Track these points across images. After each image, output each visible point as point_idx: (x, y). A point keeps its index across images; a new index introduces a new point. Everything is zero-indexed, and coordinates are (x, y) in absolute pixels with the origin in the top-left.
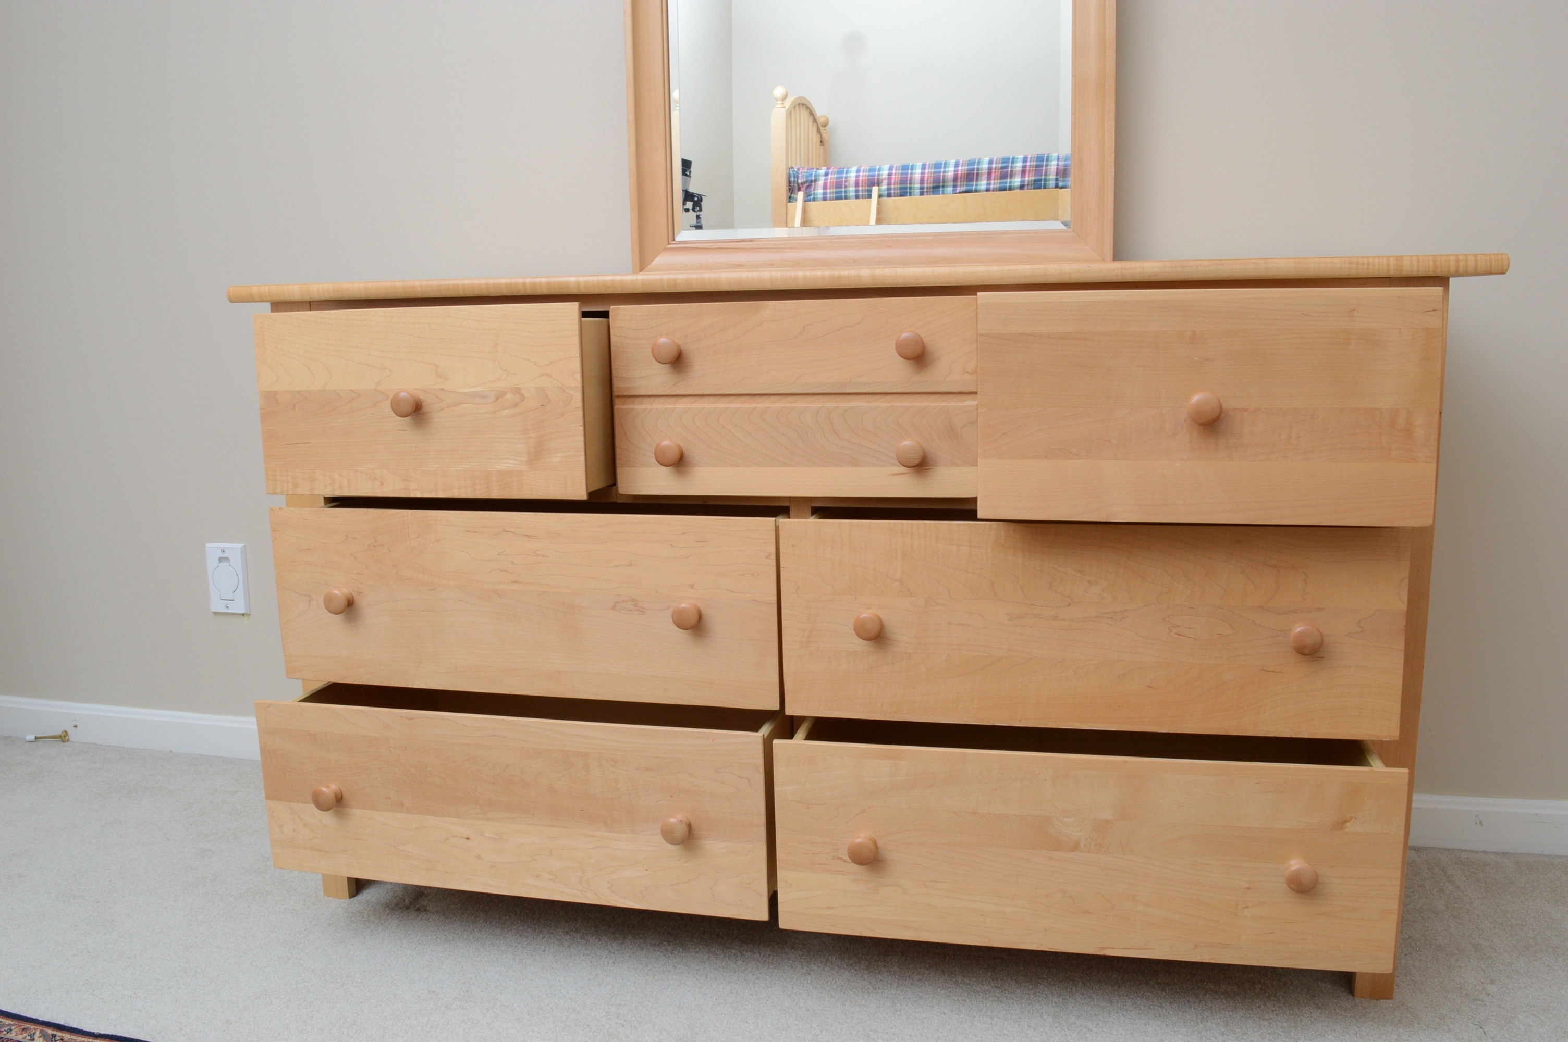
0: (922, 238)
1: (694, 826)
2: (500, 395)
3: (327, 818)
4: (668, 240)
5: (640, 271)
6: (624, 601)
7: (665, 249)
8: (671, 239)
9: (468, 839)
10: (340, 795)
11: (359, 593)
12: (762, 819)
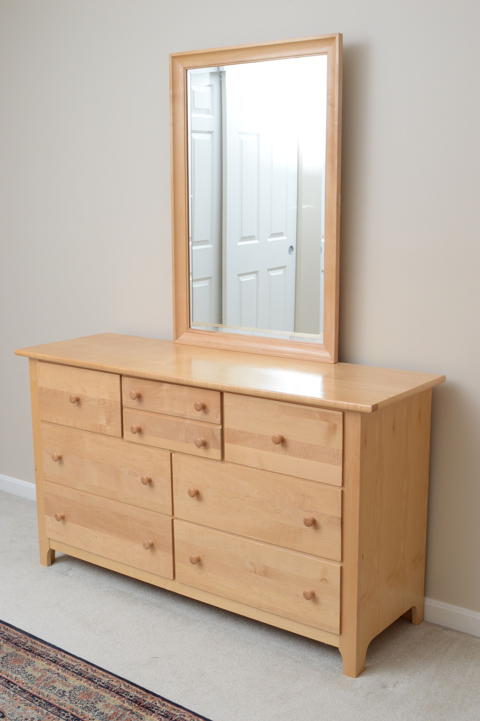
0: (272, 340)
1: (154, 545)
2: (100, 400)
3: (60, 523)
4: (187, 328)
5: (176, 340)
6: (131, 472)
7: (186, 331)
8: (188, 327)
9: (96, 537)
10: (64, 516)
11: (63, 455)
12: (171, 546)
